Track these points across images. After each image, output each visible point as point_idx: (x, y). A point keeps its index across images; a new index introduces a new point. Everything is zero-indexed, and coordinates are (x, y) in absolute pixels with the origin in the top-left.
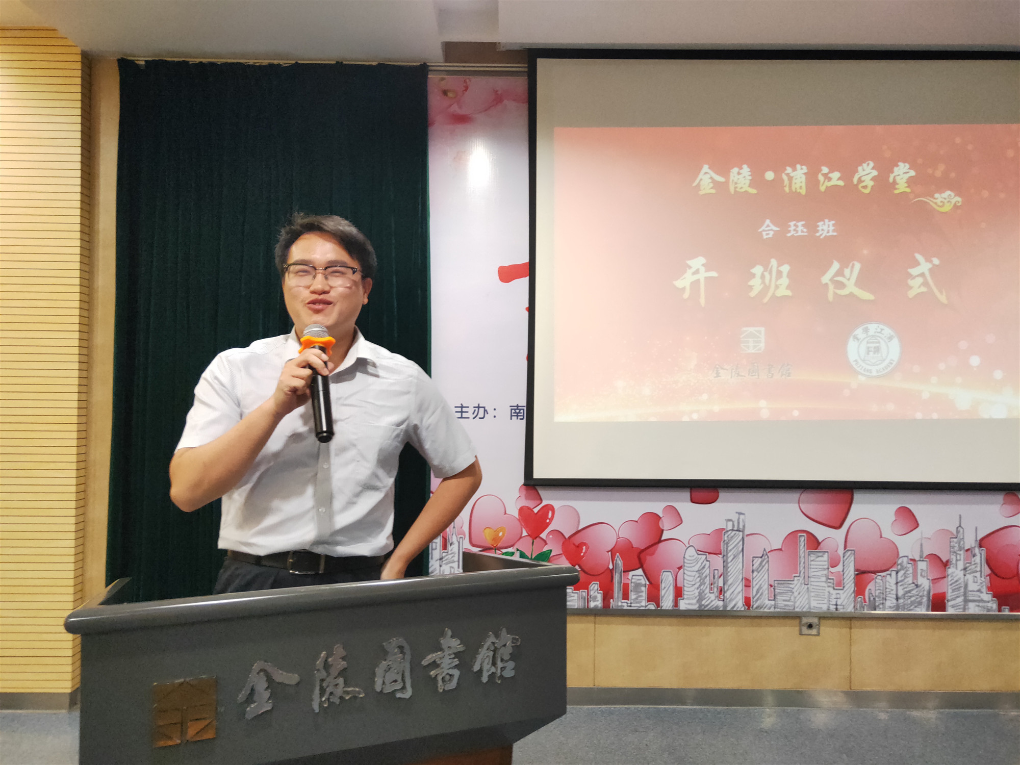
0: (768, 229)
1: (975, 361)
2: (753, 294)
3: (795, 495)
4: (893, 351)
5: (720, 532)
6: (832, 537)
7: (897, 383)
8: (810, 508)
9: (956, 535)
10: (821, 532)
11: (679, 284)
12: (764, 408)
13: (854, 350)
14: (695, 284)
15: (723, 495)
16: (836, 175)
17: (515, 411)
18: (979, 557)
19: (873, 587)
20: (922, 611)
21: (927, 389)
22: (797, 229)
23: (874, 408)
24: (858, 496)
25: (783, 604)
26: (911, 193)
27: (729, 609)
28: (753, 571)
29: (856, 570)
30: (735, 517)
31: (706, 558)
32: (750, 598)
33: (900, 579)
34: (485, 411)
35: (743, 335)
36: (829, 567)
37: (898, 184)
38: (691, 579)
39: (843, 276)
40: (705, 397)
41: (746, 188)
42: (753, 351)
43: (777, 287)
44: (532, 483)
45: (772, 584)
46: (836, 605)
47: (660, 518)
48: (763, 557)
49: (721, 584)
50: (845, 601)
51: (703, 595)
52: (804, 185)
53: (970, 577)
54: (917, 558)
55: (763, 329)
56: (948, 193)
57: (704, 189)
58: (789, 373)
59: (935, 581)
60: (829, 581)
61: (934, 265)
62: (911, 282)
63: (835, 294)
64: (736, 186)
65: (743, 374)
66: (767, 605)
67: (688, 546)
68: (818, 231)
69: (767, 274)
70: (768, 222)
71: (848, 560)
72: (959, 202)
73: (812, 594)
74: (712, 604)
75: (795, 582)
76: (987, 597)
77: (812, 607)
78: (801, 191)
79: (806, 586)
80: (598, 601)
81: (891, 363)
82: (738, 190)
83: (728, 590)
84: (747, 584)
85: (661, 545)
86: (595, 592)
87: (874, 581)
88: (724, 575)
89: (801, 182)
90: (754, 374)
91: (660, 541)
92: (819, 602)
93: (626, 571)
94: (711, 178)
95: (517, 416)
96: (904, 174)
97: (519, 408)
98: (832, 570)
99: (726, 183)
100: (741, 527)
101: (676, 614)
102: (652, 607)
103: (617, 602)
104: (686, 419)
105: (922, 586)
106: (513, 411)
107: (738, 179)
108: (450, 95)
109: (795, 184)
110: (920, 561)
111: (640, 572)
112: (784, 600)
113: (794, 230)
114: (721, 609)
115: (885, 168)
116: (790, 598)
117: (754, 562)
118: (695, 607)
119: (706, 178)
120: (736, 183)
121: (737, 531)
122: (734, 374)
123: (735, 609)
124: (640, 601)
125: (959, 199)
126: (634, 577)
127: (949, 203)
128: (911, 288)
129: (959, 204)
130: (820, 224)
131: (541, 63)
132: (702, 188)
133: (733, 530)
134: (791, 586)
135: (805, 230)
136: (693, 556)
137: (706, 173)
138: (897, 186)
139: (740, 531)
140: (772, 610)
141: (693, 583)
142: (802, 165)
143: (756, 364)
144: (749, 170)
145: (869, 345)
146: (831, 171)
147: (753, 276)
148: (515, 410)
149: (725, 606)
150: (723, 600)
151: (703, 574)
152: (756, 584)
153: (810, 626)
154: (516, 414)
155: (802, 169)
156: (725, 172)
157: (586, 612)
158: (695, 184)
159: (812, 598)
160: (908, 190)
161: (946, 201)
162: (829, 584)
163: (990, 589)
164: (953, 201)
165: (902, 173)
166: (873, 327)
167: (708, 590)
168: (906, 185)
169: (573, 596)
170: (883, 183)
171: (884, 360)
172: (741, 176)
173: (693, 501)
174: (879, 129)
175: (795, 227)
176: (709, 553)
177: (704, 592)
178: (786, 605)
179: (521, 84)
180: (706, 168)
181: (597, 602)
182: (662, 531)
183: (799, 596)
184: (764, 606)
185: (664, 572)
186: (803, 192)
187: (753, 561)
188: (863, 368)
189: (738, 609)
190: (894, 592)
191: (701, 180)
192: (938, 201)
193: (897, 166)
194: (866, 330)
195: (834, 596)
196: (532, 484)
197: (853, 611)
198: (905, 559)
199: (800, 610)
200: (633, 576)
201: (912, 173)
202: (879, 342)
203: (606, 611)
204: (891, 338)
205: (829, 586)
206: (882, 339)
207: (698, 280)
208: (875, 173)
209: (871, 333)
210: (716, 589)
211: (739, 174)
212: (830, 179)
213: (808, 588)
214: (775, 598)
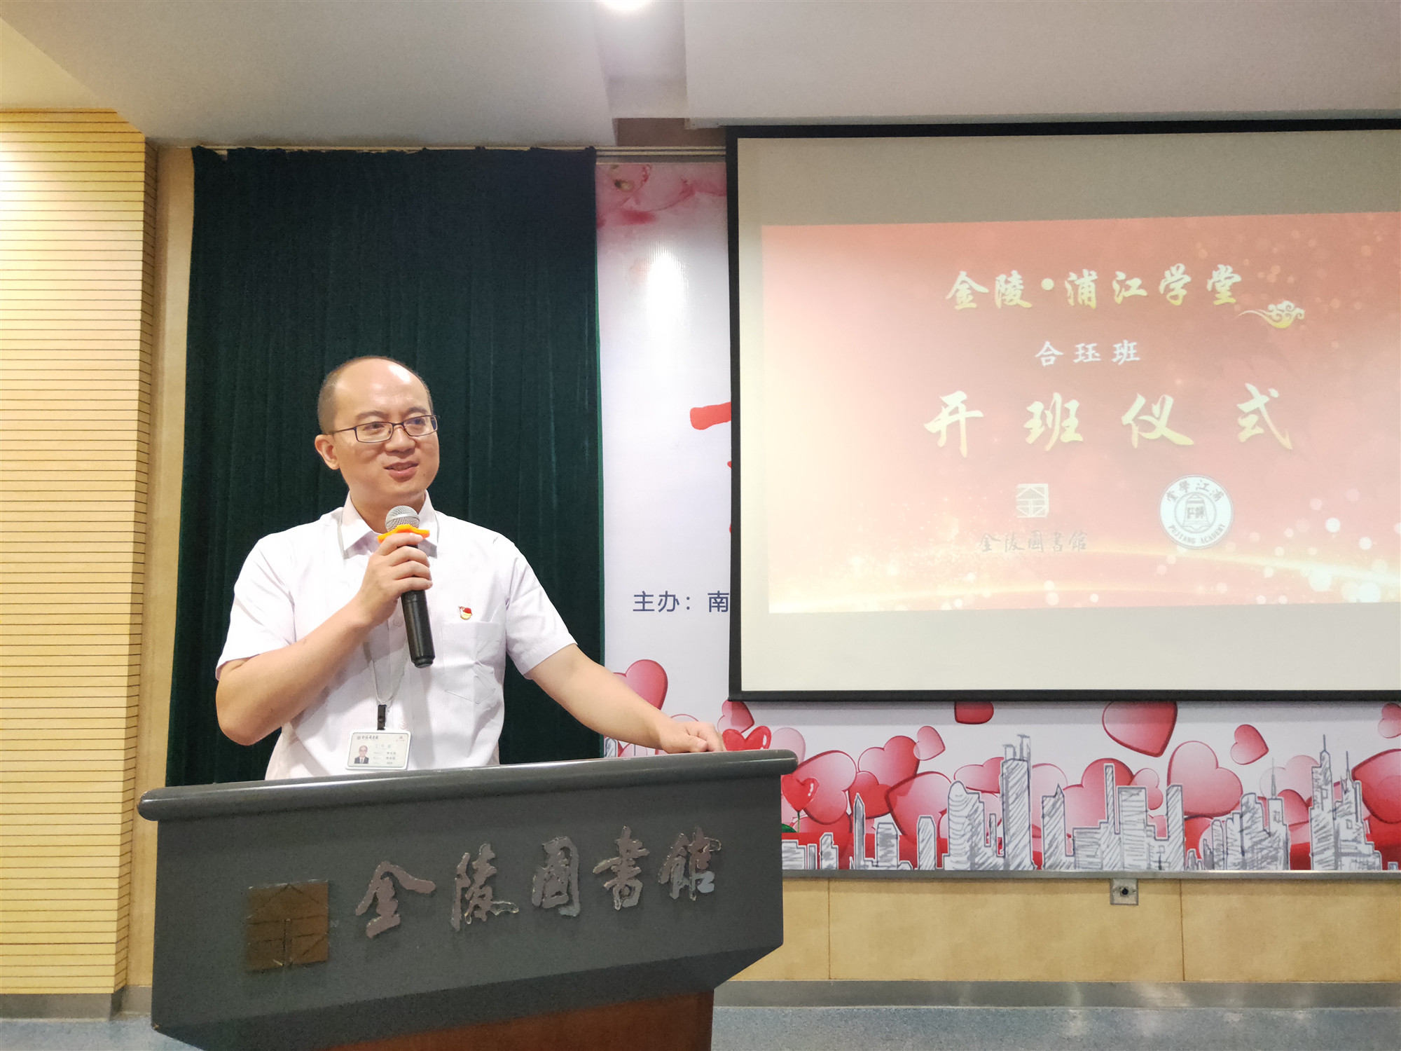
0: (1049, 354)
1: (1333, 525)
2: (1031, 439)
3: (1096, 711)
4: (1222, 512)
5: (996, 762)
6: (1148, 768)
7: (1230, 556)
8: (1119, 729)
9: (1319, 764)
10: (1134, 761)
11: (932, 427)
12: (1052, 592)
13: (1171, 513)
14: (954, 427)
15: (1000, 712)
16: (1136, 282)
17: (715, 600)
18: (1353, 793)
19: (1210, 836)
20: (1279, 869)
21: (1271, 564)
22: (1087, 353)
23: (1200, 589)
24: (1184, 711)
25: (1087, 861)
26: (1236, 303)
27: (1012, 868)
28: (1043, 817)
29: (1185, 813)
30: (1016, 742)
31: (979, 797)
32: (1041, 853)
33: (1245, 825)
34: (676, 601)
35: (1021, 494)
36: (1149, 810)
37: (1219, 293)
38: (958, 827)
39: (1152, 414)
40: (971, 577)
41: (1017, 301)
42: (1033, 516)
43: (1063, 430)
44: (740, 697)
45: (1071, 833)
46: (1160, 862)
47: (915, 743)
48: (1057, 797)
49: (1000, 834)
50: (1172, 857)
51: (976, 848)
52: (1093, 296)
53: (1341, 822)
54: (1268, 796)
55: (1046, 486)
56: (1286, 303)
57: (962, 302)
58: (1084, 545)
59: (1293, 827)
60: (1148, 828)
61: (1272, 398)
62: (1242, 422)
63: (1140, 437)
64: (1003, 298)
65: (1021, 547)
66: (1064, 863)
67: (953, 781)
68: (1114, 356)
69: (1048, 413)
70: (1047, 344)
71: (1173, 799)
72: (1301, 315)
73: (1126, 847)
74: (989, 862)
75: (1102, 831)
76: (1367, 848)
77: (1126, 866)
78: (1089, 303)
79: (1117, 837)
80: (833, 859)
81: (1221, 530)
82: (1007, 303)
83: (1010, 842)
84: (1036, 833)
85: (917, 780)
86: (828, 847)
87: (1210, 828)
88: (1003, 821)
89: (1090, 292)
90: (1036, 546)
91: (915, 775)
92: (1135, 858)
93: (870, 817)
94: (971, 288)
95: (718, 607)
96: (1228, 280)
97: (721, 596)
98: (1151, 813)
99: (991, 295)
100: (1025, 755)
101: (939, 877)
102: (906, 866)
103: (859, 861)
104: (946, 607)
105: (1277, 835)
106: (713, 600)
107: (1006, 289)
108: (625, 187)
109: (1082, 293)
110: (1272, 799)
111: (889, 818)
112: (1088, 856)
113: (1083, 355)
114: (1001, 869)
115: (1201, 273)
116: (1096, 853)
117: (1045, 803)
118: (966, 866)
119: (964, 289)
120: (1003, 295)
121: (1020, 760)
122: (1008, 546)
123: (1020, 869)
124: (889, 858)
125: (1302, 312)
126: (880, 826)
127: (1288, 318)
128: (1243, 428)
129: (1302, 318)
130: (1117, 346)
131: (742, 142)
132: (959, 301)
133: (1014, 759)
134: (1096, 836)
135: (1097, 355)
136: (961, 795)
137: (963, 282)
138: (1217, 296)
139: (1024, 761)
140: (1072, 870)
141: (962, 833)
142: (1090, 270)
143: (1038, 533)
144: (1020, 277)
145: (1190, 506)
146: (1129, 277)
147: (1031, 415)
148: (715, 598)
149: (1007, 865)
150: (1004, 857)
151: (975, 820)
152: (1048, 835)
153: (1125, 892)
154: (717, 605)
155: (1090, 275)
156: (989, 280)
157: (815, 875)
158: (950, 296)
159: (1126, 853)
160: (1233, 301)
161: (1283, 314)
162: (1149, 833)
163: (1369, 837)
164: (1294, 314)
165: (1224, 279)
166: (1194, 482)
167: (982, 843)
168: (1229, 294)
169: (799, 853)
170: (1199, 292)
171: (1210, 526)
172: (1009, 286)
173: (959, 720)
174: (1192, 222)
175: (1083, 351)
176: (983, 792)
177: (976, 845)
178: (1090, 863)
179: (717, 171)
180: (963, 275)
181: (831, 861)
182: (918, 761)
183: (1108, 850)
184: (1061, 864)
185: (921, 817)
186: (1093, 304)
187: (1043, 802)
188: (1183, 538)
189: (1025, 869)
190: (1239, 843)
191: (957, 290)
192: (1273, 314)
193: (1217, 269)
194: (1185, 486)
195: (1157, 849)
196: (740, 699)
197: (1183, 870)
198: (1252, 798)
199: (1111, 869)
200: (880, 823)
201: (1237, 278)
202: (1203, 502)
203: (844, 873)
204: (1218, 496)
205: (1148, 836)
206: (1207, 497)
207: (958, 422)
208: (1187, 279)
209: (1192, 489)
210: (993, 842)
211: (1007, 282)
212: (1128, 288)
213: (1120, 839)
214: (1074, 853)
